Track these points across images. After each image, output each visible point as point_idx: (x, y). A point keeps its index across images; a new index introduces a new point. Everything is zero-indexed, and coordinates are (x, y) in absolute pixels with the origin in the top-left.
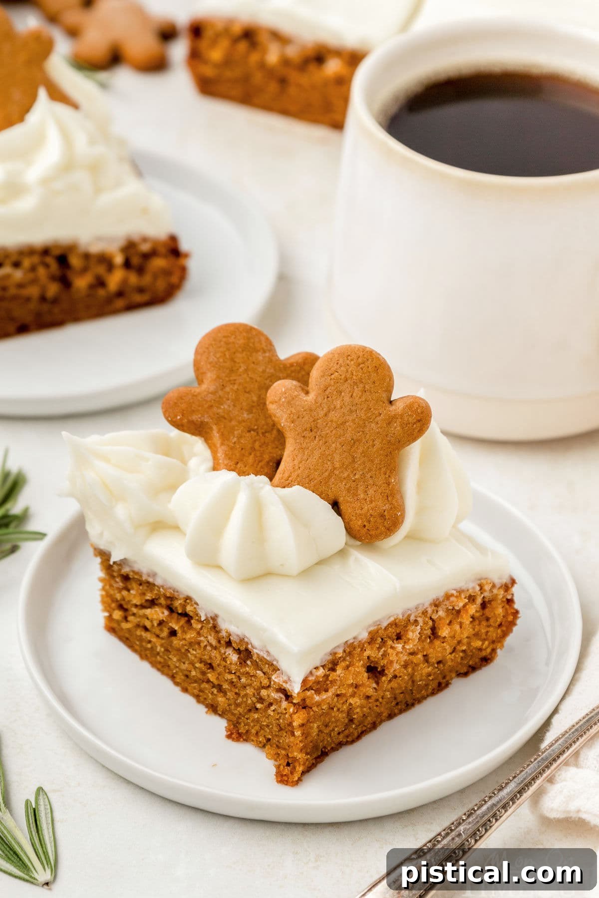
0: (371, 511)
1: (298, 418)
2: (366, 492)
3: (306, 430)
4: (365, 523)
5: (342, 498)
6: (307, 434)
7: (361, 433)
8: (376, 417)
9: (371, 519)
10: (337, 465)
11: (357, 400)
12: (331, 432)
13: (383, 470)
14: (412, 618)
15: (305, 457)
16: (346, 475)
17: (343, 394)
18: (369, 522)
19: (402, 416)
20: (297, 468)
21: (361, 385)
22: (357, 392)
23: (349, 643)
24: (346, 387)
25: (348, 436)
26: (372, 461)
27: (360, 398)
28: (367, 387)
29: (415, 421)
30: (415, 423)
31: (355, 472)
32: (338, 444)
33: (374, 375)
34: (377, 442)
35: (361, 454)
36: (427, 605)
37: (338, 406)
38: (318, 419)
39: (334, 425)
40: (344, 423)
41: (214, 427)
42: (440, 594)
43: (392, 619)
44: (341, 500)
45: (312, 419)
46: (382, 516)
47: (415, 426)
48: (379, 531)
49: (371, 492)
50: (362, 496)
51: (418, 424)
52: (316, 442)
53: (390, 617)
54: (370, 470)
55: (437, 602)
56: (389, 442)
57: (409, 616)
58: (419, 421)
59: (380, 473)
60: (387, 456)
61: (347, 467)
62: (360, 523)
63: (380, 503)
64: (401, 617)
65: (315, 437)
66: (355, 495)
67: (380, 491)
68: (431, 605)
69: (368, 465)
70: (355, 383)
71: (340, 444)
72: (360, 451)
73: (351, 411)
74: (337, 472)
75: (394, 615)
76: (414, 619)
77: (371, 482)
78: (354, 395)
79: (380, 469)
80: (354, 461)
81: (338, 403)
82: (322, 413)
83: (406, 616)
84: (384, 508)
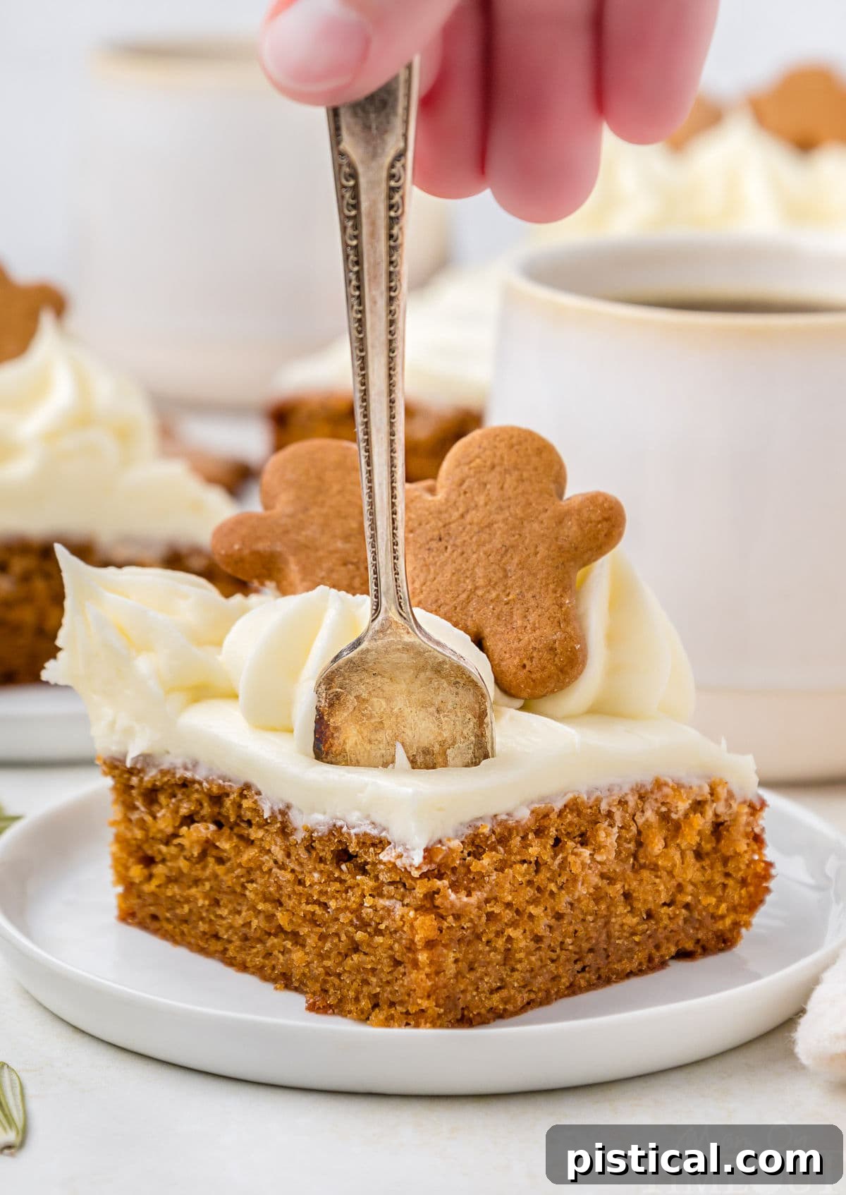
0: (533, 643)
1: (420, 524)
2: (525, 617)
3: (432, 539)
4: (525, 662)
5: (489, 629)
6: (434, 544)
7: (517, 537)
8: (539, 514)
9: (535, 654)
10: (481, 582)
11: (510, 493)
12: (471, 538)
13: (552, 586)
14: (604, 807)
15: (431, 576)
16: (494, 594)
17: (488, 486)
18: (531, 659)
19: (579, 511)
20: (418, 591)
21: (516, 473)
22: (510, 481)
23: (499, 818)
24: (494, 477)
25: (497, 543)
26: (535, 575)
27: (515, 489)
28: (525, 475)
29: (600, 518)
30: (599, 522)
31: (508, 591)
32: (481, 554)
33: (535, 460)
34: (541, 549)
35: (518, 565)
36: (626, 789)
37: (482, 503)
38: (450, 523)
39: (476, 529)
40: (490, 525)
41: (292, 559)
42: (647, 780)
43: (570, 796)
44: (487, 631)
45: (441, 524)
46: (552, 649)
47: (599, 526)
48: (546, 673)
49: (533, 617)
50: (519, 623)
51: (605, 524)
52: (447, 554)
53: (565, 795)
54: (531, 587)
55: (642, 791)
56: (560, 548)
57: (598, 800)
58: (607, 519)
59: (547, 591)
60: (557, 567)
61: (496, 584)
62: (516, 661)
63: (547, 631)
64: (585, 797)
65: (446, 548)
66: (509, 622)
67: (547, 614)
68: (632, 790)
69: (528, 580)
70: (507, 471)
71: (485, 553)
72: (516, 560)
73: (501, 508)
74: (480, 593)
75: (572, 792)
76: (607, 808)
77: (533, 603)
78: (506, 486)
79: (547, 585)
80: (506, 576)
81: (481, 500)
82: (456, 515)
83: (593, 799)
84: (555, 637)
